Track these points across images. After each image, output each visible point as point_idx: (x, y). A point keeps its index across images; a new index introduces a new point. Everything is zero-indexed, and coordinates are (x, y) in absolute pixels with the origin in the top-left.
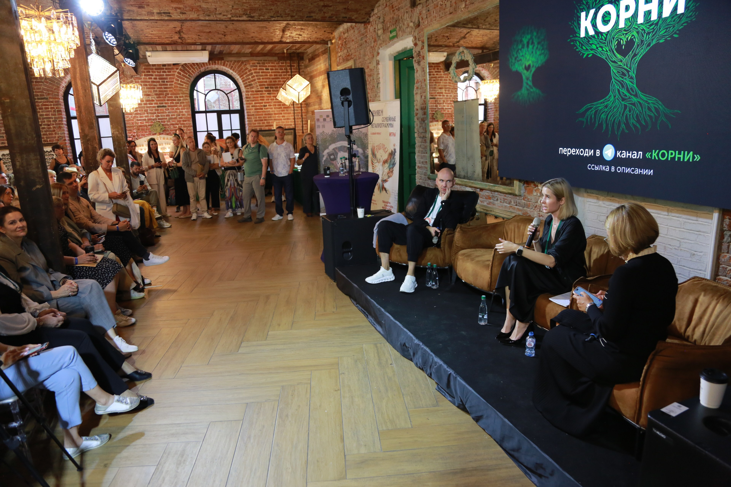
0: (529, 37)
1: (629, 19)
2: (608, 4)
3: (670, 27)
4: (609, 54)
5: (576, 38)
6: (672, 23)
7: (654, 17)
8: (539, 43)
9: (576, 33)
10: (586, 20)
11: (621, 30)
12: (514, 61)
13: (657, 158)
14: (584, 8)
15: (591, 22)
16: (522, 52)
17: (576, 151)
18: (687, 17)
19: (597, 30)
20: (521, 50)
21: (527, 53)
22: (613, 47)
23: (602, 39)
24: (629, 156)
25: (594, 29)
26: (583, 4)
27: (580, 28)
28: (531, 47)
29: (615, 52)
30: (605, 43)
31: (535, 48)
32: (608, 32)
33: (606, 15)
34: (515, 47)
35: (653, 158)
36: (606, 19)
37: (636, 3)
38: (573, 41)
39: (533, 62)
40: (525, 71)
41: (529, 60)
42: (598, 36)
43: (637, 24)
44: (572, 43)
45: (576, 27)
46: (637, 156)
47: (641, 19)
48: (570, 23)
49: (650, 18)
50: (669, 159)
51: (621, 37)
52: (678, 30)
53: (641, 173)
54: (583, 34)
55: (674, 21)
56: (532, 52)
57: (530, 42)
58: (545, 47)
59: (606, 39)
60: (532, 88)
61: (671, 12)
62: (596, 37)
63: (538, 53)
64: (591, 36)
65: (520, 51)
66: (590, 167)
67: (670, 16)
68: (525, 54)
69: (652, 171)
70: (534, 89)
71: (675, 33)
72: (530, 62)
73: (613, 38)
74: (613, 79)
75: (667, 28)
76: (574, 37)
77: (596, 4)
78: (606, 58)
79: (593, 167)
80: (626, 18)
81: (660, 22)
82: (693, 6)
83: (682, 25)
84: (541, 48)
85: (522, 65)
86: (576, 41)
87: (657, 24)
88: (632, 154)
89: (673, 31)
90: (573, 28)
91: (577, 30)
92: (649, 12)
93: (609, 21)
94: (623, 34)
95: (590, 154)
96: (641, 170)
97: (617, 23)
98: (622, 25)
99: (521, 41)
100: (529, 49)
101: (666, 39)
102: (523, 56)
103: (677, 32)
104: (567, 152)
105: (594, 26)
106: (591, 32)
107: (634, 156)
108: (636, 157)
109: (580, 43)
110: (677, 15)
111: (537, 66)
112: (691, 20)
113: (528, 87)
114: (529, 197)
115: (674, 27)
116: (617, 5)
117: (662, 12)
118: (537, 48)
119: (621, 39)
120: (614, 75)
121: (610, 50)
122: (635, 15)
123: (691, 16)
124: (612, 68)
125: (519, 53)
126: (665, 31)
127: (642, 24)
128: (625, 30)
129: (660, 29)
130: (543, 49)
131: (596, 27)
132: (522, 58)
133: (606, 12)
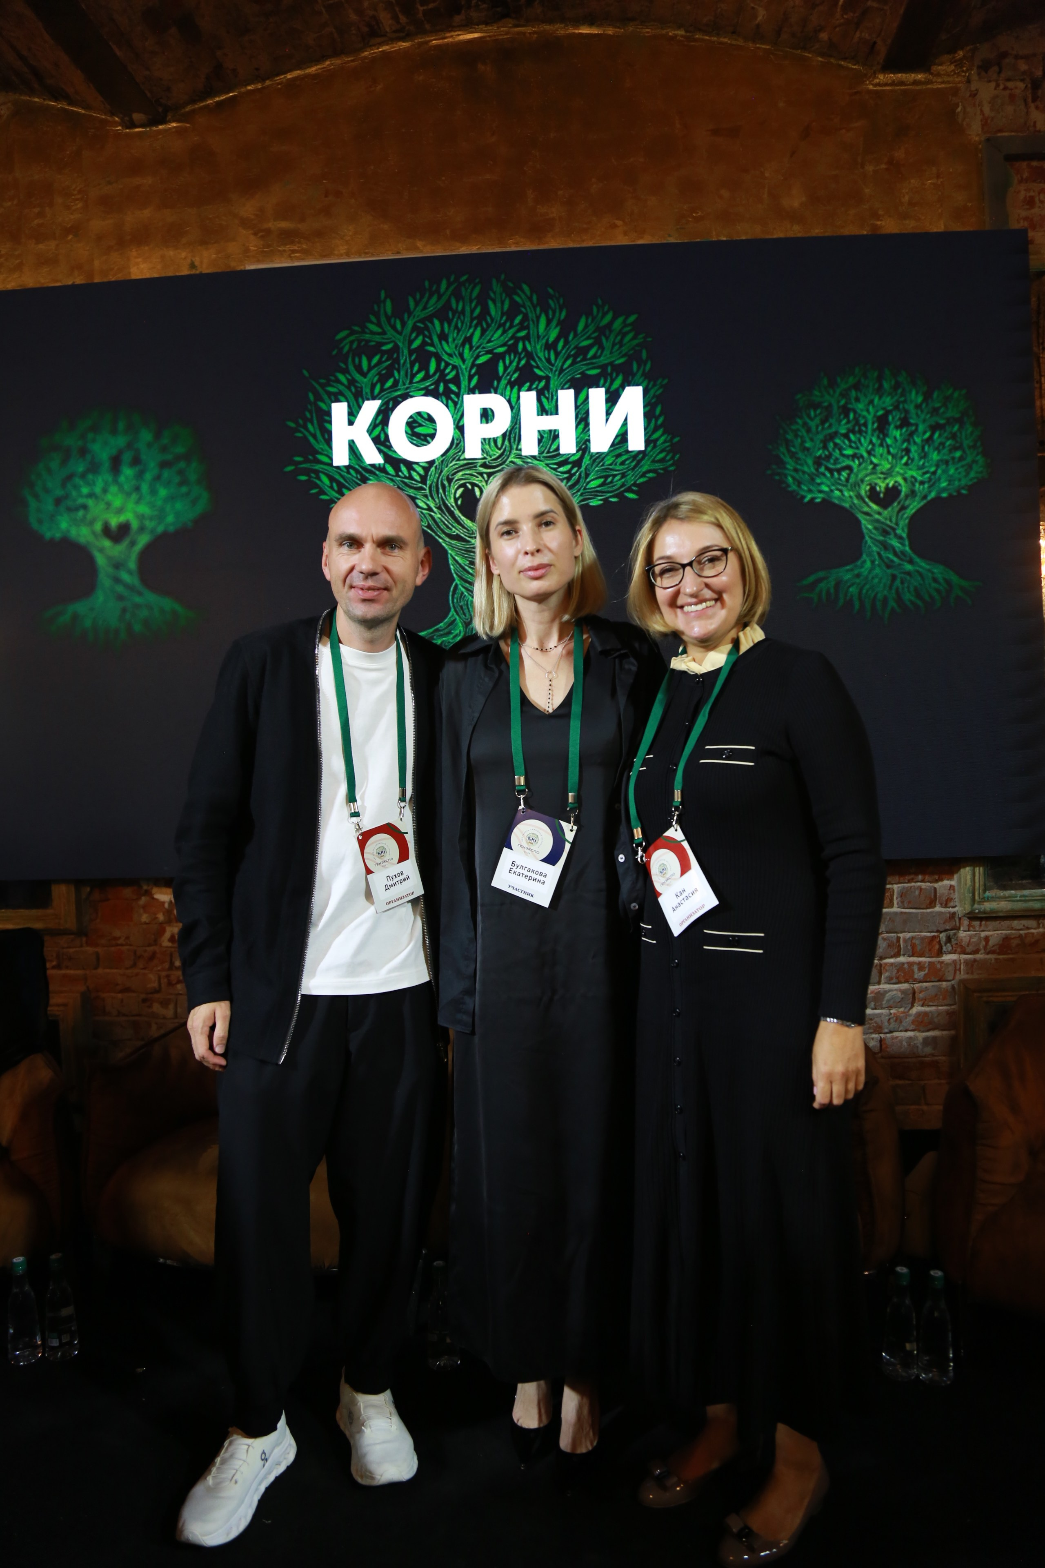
0: (121, 441)
1: (495, 441)
2: (425, 395)
3: (615, 476)
4: (437, 516)
5: (318, 467)
6: (618, 467)
7: (568, 446)
8: (164, 465)
9: (315, 452)
10: (351, 423)
11: (471, 464)
12: (50, 507)
14: (341, 393)
15: (370, 431)
16: (92, 484)
18: (654, 461)
19: (390, 453)
20: (83, 476)
21: (114, 489)
22: (451, 502)
23: (411, 477)
25: (380, 451)
26: (338, 381)
27: (329, 441)
28: (128, 472)
29: (457, 513)
30: (422, 489)
31: (148, 476)
32: (431, 463)
33: (419, 420)
34: (54, 465)
36: (419, 430)
37: (512, 408)
38: (306, 472)
39: (141, 517)
40: (107, 543)
41: (120, 511)
42: (397, 470)
43: (520, 457)
44: (303, 478)
45: (314, 436)
47: (529, 446)
48: (292, 425)
49: (558, 448)
51: (475, 480)
52: (635, 484)
54: (340, 457)
55: (622, 463)
56: (137, 489)
57: (127, 457)
58: (193, 477)
59: (424, 479)
60: (140, 594)
61: (613, 445)
62: (390, 469)
63: (163, 492)
64: (373, 466)
65: (77, 480)
67: (610, 452)
68: (105, 491)
70: (151, 597)
71: (629, 490)
72: (128, 516)
73: (450, 481)
74: (457, 581)
75: (606, 477)
76: (306, 461)
77: (382, 390)
78: (429, 526)
80: (487, 436)
81: (586, 461)
82: (665, 442)
83: (644, 475)
84: (177, 479)
85: (91, 523)
86: (317, 472)
87: (578, 463)
89: (623, 485)
90: (305, 437)
91: (320, 446)
92: (554, 435)
93: (433, 436)
94: (481, 474)
97: (457, 443)
98: (473, 450)
99: (83, 452)
100: (122, 479)
101: (606, 500)
102: (91, 495)
103: (634, 488)
105: (382, 442)
106: (372, 456)
109: (332, 479)
110: (628, 452)
111: (160, 529)
112: (665, 469)
113: (120, 589)
114: (117, 933)
115: (624, 475)
116: (455, 404)
117: (589, 441)
118: (158, 478)
119: (473, 485)
120: (462, 572)
121: (439, 508)
122: (513, 434)
123: (662, 461)
124: (450, 552)
125: (77, 487)
126: (600, 481)
127: (534, 457)
128: (484, 465)
129: (587, 475)
130: (181, 484)
131: (390, 447)
132: (90, 502)
133: (419, 413)
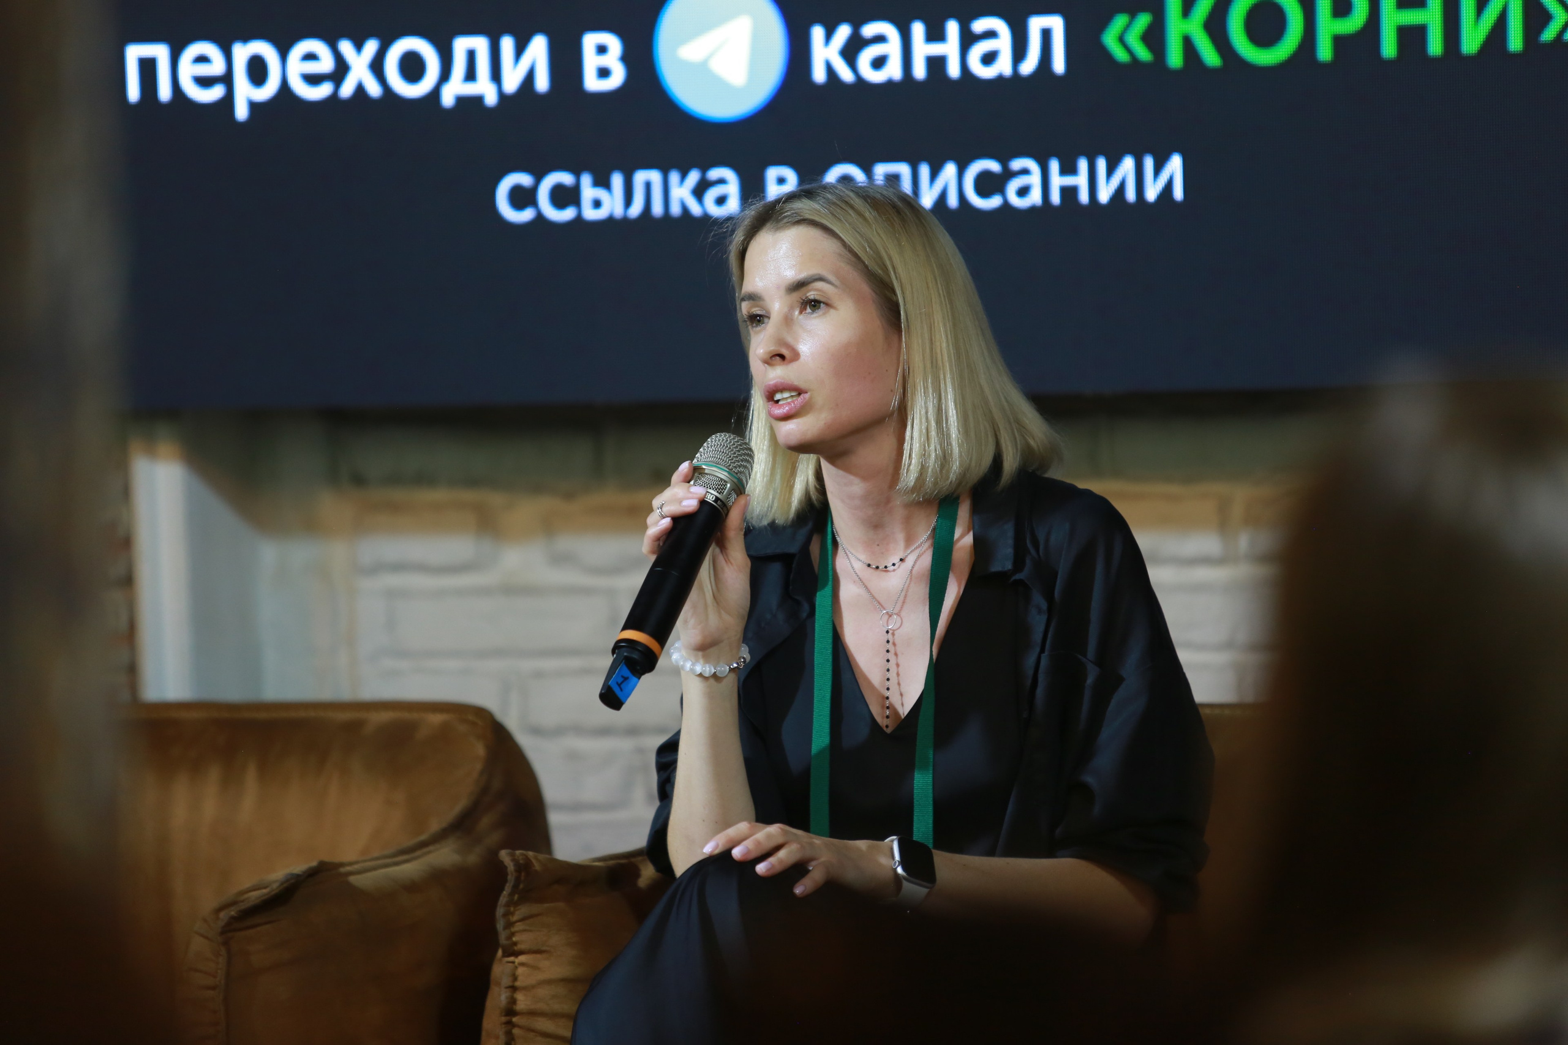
13: (1211, 56)
17: (341, 69)
24: (936, 64)
35: (1175, 58)
46: (1019, 52)
50: (1325, 51)
53: (1069, 193)
66: (522, 198)
69: (1175, 164)
79: (564, 197)
88: (968, 40)
95: (512, 82)
96: (1068, 169)
104: (227, 79)
107: (989, 59)
108: (1004, 66)
